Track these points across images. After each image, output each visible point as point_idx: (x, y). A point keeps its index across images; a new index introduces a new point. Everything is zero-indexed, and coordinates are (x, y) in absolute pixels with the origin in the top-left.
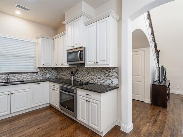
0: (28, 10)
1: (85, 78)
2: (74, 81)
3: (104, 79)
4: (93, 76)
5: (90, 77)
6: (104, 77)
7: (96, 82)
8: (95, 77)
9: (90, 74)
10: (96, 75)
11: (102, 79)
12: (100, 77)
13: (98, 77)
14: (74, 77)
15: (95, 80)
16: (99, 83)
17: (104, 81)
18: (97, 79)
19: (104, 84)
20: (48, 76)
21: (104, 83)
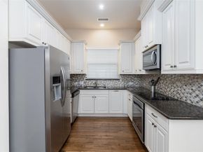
0: (107, 19)
1: (168, 90)
2: (155, 93)
3: (197, 96)
4: (179, 89)
5: (176, 89)
6: (197, 92)
7: (184, 99)
8: (183, 91)
9: (175, 85)
10: (184, 87)
11: (194, 95)
12: (191, 91)
13: (187, 90)
14: (155, 88)
15: (182, 95)
16: (189, 102)
17: (197, 99)
18: (186, 95)
19: (197, 105)
20: (131, 83)
21: (197, 102)
